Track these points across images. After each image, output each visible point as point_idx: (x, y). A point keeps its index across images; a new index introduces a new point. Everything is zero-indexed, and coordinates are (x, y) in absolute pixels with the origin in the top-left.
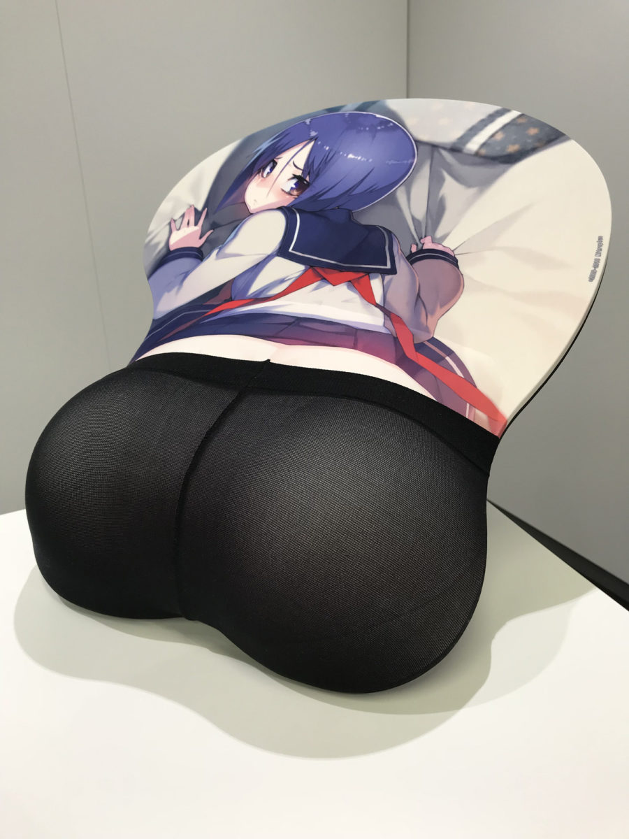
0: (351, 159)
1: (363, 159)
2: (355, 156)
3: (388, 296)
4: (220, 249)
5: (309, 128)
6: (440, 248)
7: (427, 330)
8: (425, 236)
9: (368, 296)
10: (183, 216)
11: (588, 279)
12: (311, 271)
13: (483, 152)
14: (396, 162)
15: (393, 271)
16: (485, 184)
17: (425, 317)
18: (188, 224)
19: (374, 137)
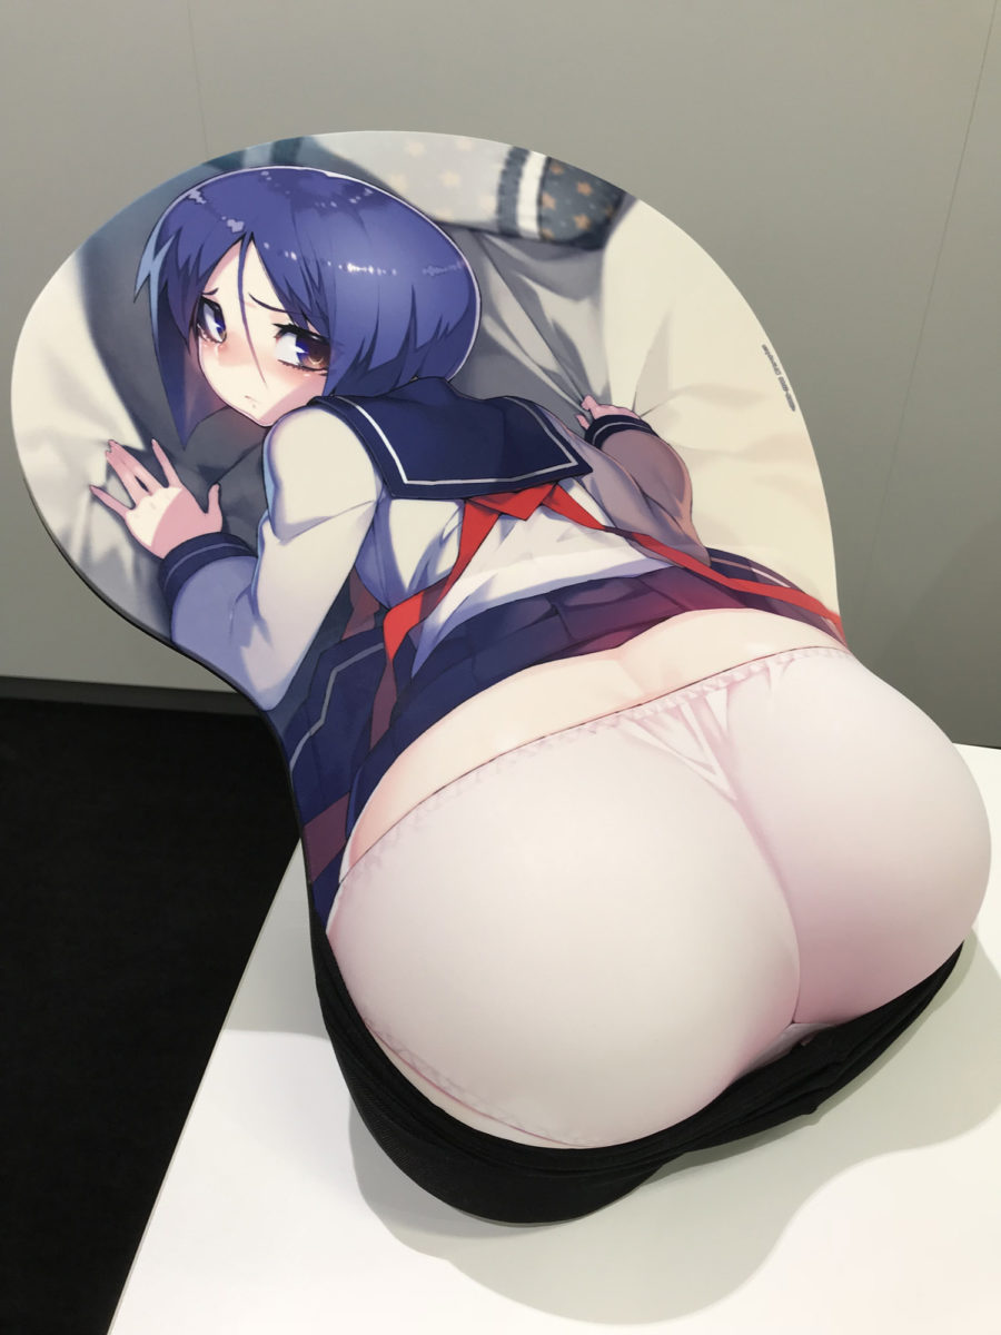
1: (379, 272)
2: (361, 266)
4: (272, 519)
11: (790, 409)
13: (549, 232)
14: (438, 270)
17: (675, 524)
19: (361, 223)
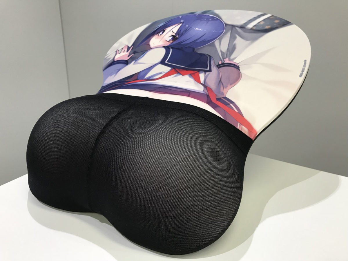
0: (197, 30)
1: (202, 30)
2: (199, 29)
3: (207, 80)
4: (136, 61)
5: (181, 19)
6: (232, 62)
7: (223, 94)
8: (226, 58)
9: (198, 80)
10: (122, 49)
11: (299, 76)
12: (173, 70)
13: (254, 28)
14: (216, 31)
15: (210, 71)
16: (254, 39)
17: (222, 88)
18: (124, 51)
19: (207, 22)
